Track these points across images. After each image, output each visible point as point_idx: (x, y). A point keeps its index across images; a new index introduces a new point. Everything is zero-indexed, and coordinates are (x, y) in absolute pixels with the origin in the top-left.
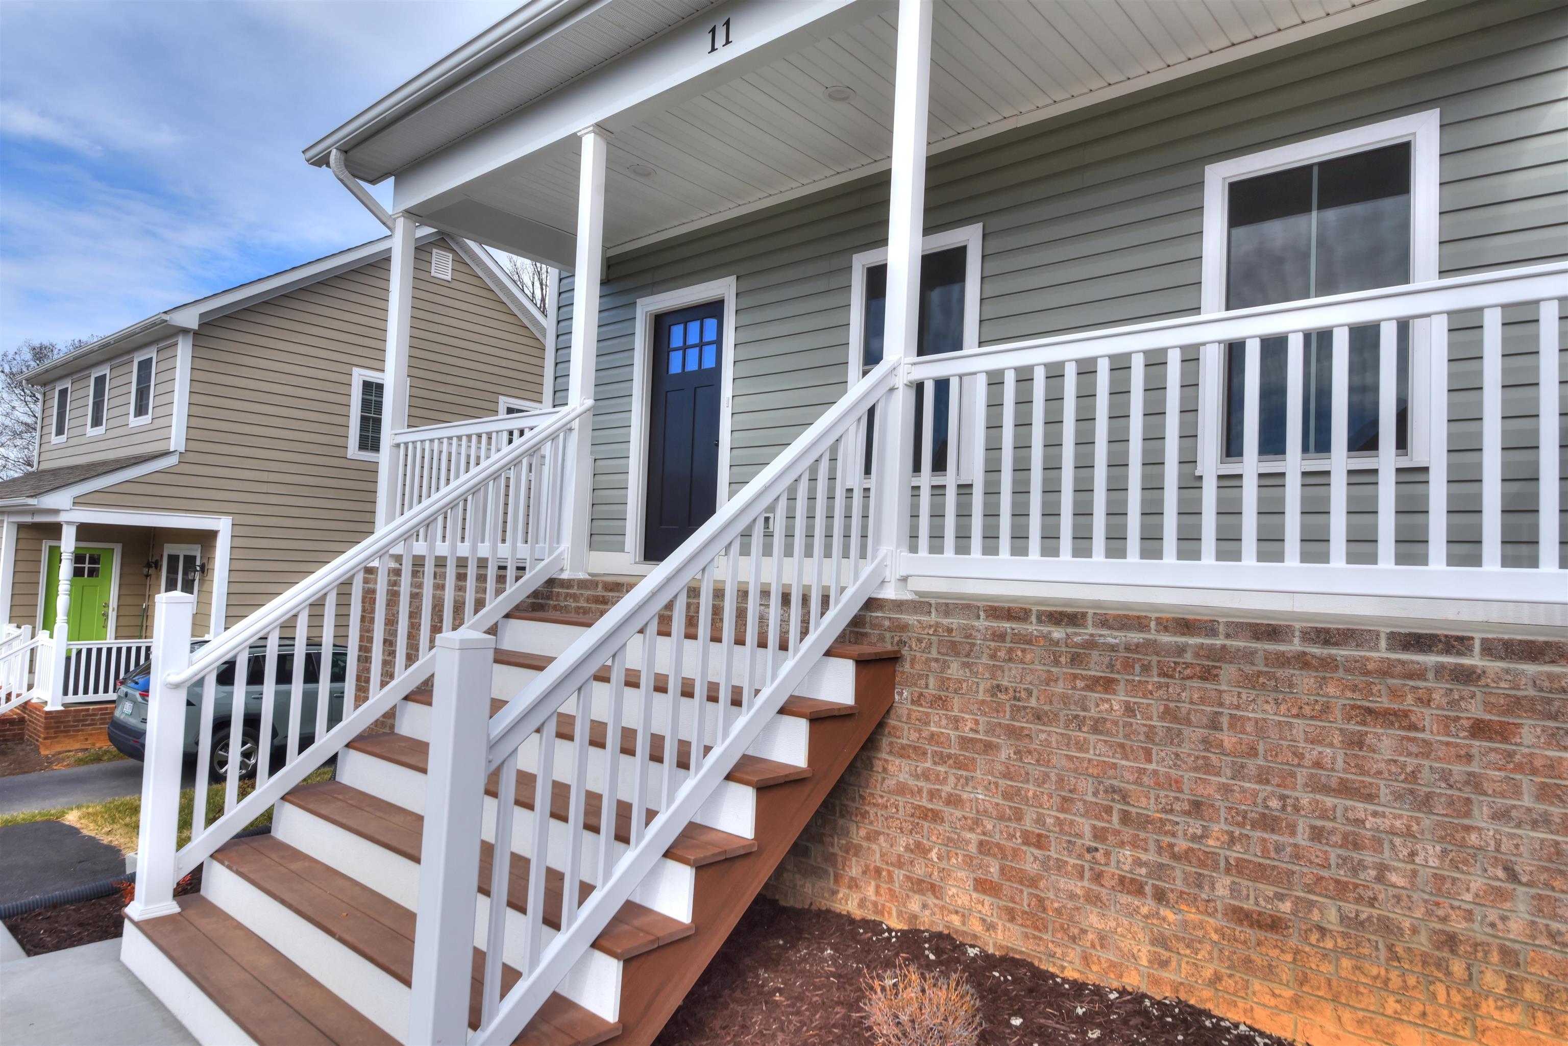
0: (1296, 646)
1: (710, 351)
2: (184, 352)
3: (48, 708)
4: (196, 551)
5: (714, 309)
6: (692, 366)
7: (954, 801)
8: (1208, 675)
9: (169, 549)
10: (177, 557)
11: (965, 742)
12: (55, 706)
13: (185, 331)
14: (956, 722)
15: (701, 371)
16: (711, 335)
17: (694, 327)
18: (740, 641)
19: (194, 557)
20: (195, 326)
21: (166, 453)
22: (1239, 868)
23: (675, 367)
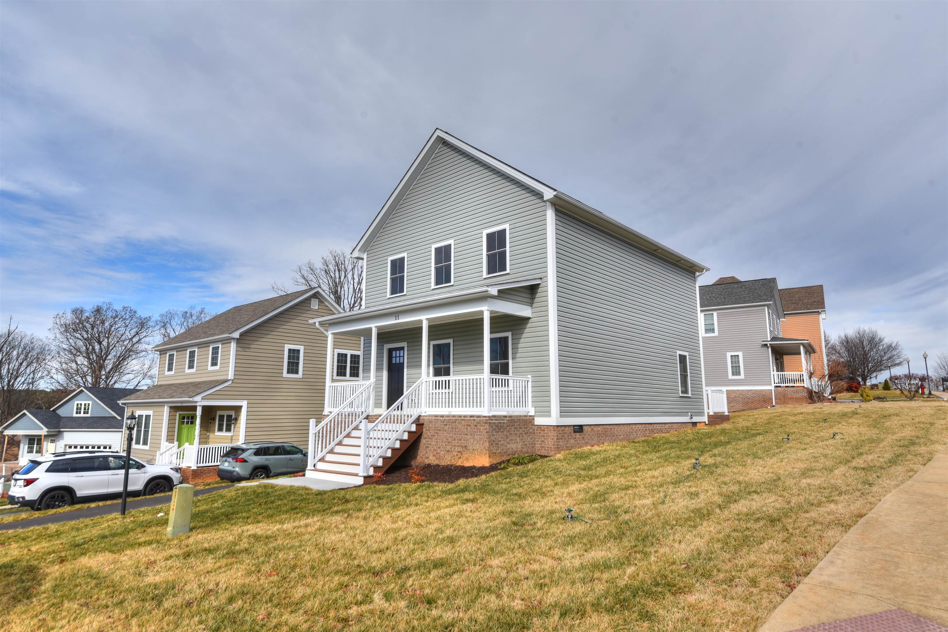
0: (462, 418)
1: (402, 358)
2: (233, 345)
3: (192, 468)
4: (233, 413)
5: (402, 348)
6: (398, 362)
7: (430, 444)
8: (455, 422)
9: (219, 413)
10: (223, 416)
11: (432, 435)
12: (194, 467)
13: (234, 339)
14: (430, 433)
15: (400, 363)
16: (402, 355)
17: (398, 352)
18: (397, 423)
19: (232, 416)
20: (238, 337)
21: (227, 381)
22: (459, 446)
23: (394, 362)
